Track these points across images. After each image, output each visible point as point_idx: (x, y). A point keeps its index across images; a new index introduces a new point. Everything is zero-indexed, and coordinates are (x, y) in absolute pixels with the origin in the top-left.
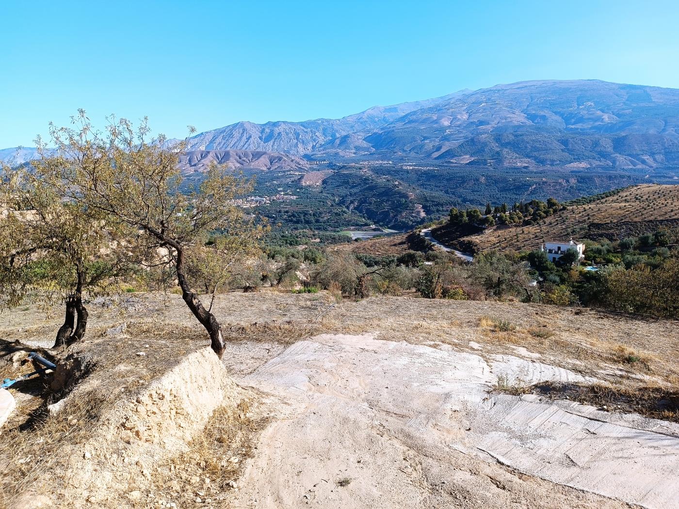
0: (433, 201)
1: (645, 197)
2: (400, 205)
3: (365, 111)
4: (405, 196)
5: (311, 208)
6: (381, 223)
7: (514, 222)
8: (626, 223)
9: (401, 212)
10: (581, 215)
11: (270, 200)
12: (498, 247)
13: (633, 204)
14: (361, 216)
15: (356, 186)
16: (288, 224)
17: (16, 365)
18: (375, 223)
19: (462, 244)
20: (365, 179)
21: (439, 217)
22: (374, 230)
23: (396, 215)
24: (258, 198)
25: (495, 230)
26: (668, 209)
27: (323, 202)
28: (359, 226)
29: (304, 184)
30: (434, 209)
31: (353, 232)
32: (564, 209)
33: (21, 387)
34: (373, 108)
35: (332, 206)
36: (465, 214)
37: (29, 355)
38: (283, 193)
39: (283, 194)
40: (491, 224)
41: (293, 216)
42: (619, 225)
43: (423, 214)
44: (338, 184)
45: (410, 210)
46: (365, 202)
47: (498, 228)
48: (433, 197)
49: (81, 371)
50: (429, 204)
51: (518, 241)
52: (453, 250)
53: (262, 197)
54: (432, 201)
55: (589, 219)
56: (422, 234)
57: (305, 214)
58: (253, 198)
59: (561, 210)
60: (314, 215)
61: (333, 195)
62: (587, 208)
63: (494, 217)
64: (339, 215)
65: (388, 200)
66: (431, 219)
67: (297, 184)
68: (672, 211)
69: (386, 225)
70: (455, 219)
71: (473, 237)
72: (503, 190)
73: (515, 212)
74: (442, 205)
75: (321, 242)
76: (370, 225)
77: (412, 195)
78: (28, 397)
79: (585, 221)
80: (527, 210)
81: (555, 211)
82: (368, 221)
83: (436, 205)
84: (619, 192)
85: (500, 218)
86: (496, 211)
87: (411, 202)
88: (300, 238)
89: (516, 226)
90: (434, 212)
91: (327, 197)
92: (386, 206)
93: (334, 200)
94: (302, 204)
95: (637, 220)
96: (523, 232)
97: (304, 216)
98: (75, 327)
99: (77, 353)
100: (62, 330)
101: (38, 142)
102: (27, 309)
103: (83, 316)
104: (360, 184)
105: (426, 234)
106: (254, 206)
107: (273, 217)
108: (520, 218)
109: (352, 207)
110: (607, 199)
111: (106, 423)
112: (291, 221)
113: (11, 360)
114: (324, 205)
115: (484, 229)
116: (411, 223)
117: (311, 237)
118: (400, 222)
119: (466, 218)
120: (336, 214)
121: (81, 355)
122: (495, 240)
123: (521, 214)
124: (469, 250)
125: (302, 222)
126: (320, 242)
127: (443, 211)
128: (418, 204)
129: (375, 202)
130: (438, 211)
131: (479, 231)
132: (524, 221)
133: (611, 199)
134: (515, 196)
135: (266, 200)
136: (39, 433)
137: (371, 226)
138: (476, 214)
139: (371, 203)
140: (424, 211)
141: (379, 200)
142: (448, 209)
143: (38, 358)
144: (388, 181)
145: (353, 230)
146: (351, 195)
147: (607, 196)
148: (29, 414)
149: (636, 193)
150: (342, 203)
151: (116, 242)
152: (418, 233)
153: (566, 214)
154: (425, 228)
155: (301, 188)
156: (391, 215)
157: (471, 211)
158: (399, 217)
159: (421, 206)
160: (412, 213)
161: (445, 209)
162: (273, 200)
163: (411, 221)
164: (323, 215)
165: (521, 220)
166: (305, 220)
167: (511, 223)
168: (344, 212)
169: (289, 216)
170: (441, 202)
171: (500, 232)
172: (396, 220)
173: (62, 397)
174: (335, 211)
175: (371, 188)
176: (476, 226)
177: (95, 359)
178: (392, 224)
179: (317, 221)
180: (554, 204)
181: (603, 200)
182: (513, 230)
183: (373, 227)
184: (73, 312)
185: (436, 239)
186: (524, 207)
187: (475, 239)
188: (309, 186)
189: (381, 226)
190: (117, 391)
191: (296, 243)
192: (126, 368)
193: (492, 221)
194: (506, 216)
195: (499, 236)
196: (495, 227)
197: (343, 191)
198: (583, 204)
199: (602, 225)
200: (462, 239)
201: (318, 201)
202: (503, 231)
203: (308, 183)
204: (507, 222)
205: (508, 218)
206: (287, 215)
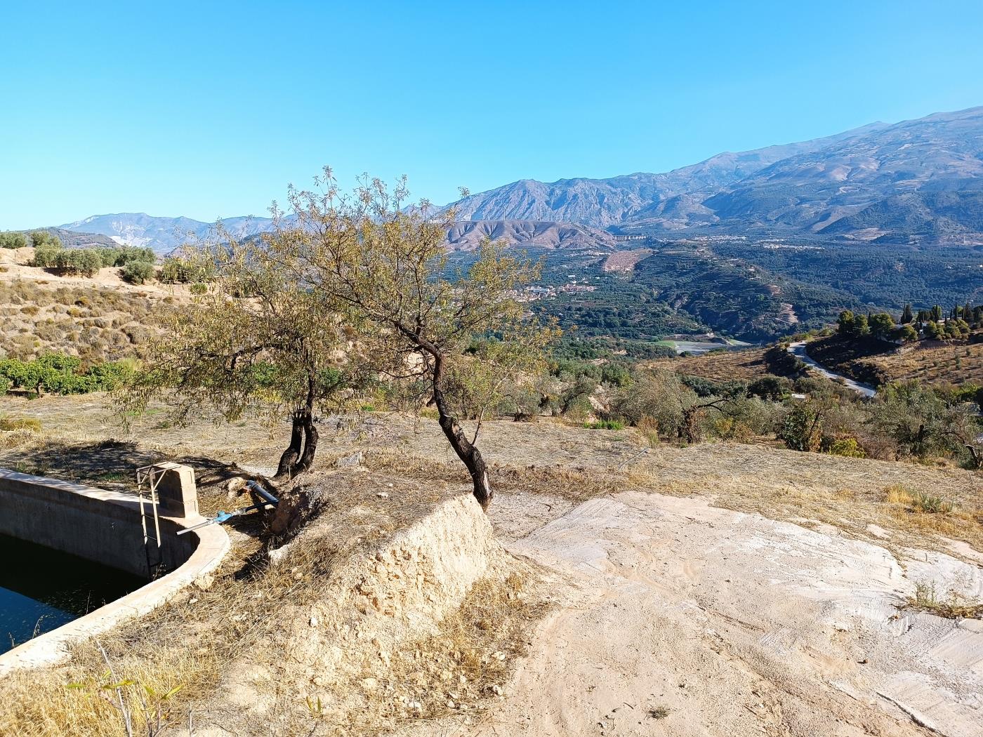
0: (811, 300)
2: (756, 303)
3: (706, 161)
4: (765, 290)
5: (615, 304)
6: (724, 331)
7: (953, 337)
9: (757, 315)
11: (556, 292)
12: (921, 376)
14: (692, 319)
15: (686, 273)
16: (580, 327)
17: (232, 494)
18: (714, 330)
19: (858, 368)
20: (702, 263)
21: (820, 324)
22: (713, 340)
23: (749, 319)
24: (540, 289)
25: (917, 349)
27: (634, 296)
28: (687, 334)
29: (607, 270)
30: (813, 311)
31: (679, 343)
33: (237, 523)
34: (720, 156)
35: (648, 302)
36: (865, 322)
37: (247, 484)
38: (575, 282)
39: (576, 284)
40: (911, 339)
41: (589, 315)
43: (793, 319)
44: (658, 270)
45: (772, 311)
46: (700, 297)
47: (923, 346)
48: (812, 293)
49: (308, 510)
50: (804, 304)
51: (958, 368)
52: (842, 378)
53: (546, 287)
54: (809, 299)
56: (790, 350)
57: (607, 314)
58: (532, 288)
60: (620, 315)
61: (650, 286)
63: (917, 327)
64: (658, 316)
65: (737, 296)
66: (807, 327)
67: (596, 269)
69: (733, 334)
70: (848, 330)
71: (878, 359)
72: (936, 284)
73: (956, 320)
74: (826, 306)
75: (629, 355)
76: (705, 333)
77: (776, 289)
78: (245, 537)
82: (704, 327)
83: (815, 306)
85: (928, 329)
86: (920, 318)
87: (774, 300)
88: (597, 348)
89: (955, 343)
90: (812, 316)
91: (641, 288)
92: (733, 305)
93: (652, 294)
94: (602, 299)
96: (968, 354)
97: (605, 316)
98: (302, 451)
99: (305, 486)
100: (286, 455)
101: (273, 210)
102: (243, 425)
103: (311, 438)
104: (692, 271)
105: (797, 350)
106: (533, 299)
107: (560, 317)
108: (963, 331)
109: (678, 304)
111: (338, 582)
112: (585, 322)
113: (226, 487)
114: (635, 300)
115: (898, 346)
116: (772, 332)
117: (614, 348)
118: (755, 329)
119: (866, 328)
120: (654, 314)
121: (309, 490)
122: (918, 365)
123: (965, 325)
124: (870, 377)
125: (601, 324)
126: (626, 355)
127: (828, 315)
128: (786, 302)
129: (715, 297)
130: (819, 314)
131: (888, 348)
132: (971, 335)
134: (957, 295)
135: (550, 292)
136: (257, 584)
137: (708, 335)
138: (884, 322)
139: (709, 300)
140: (795, 315)
141: (721, 295)
142: (837, 312)
143: (257, 489)
144: (737, 266)
145: (678, 340)
146: (678, 286)
148: (246, 560)
150: (662, 298)
151: (351, 343)
152: (784, 347)
154: (796, 340)
155: (602, 276)
156: (741, 318)
157: (876, 317)
158: (753, 323)
159: (791, 306)
160: (776, 316)
161: (830, 311)
162: (561, 292)
163: (774, 328)
164: (633, 315)
165: (966, 335)
166: (605, 322)
167: (947, 338)
168: (666, 312)
169: (583, 316)
170: (825, 300)
171: (925, 351)
172: (749, 327)
173: (286, 541)
174: (653, 310)
175: (711, 277)
176: (885, 340)
177: (326, 496)
178: (741, 332)
179: (624, 324)
182: (950, 350)
183: (711, 335)
184: (300, 432)
185: (813, 359)
186: (972, 313)
187: (882, 361)
188: (615, 272)
189: (723, 335)
190: (352, 541)
191: (591, 356)
192: (363, 512)
193: (913, 334)
194: (938, 326)
195: (924, 359)
196: (917, 344)
197: (666, 280)
200: (858, 361)
201: (627, 294)
202: (932, 351)
203: (613, 268)
204: (939, 336)
205: (941, 330)
206: (580, 314)
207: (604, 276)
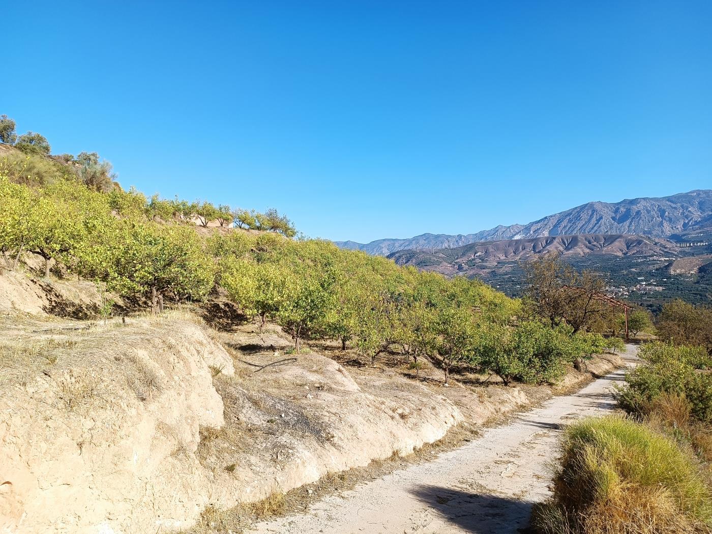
11: (628, 292)
24: (613, 289)
29: (672, 273)
38: (645, 283)
39: (646, 285)
53: (618, 288)
67: (663, 272)
91: (706, 288)
94: (670, 297)
114: (701, 298)
135: (623, 291)
155: (669, 278)
162: (633, 291)
188: (680, 275)
201: (693, 294)
203: (678, 271)
206: (651, 310)
207: (670, 278)
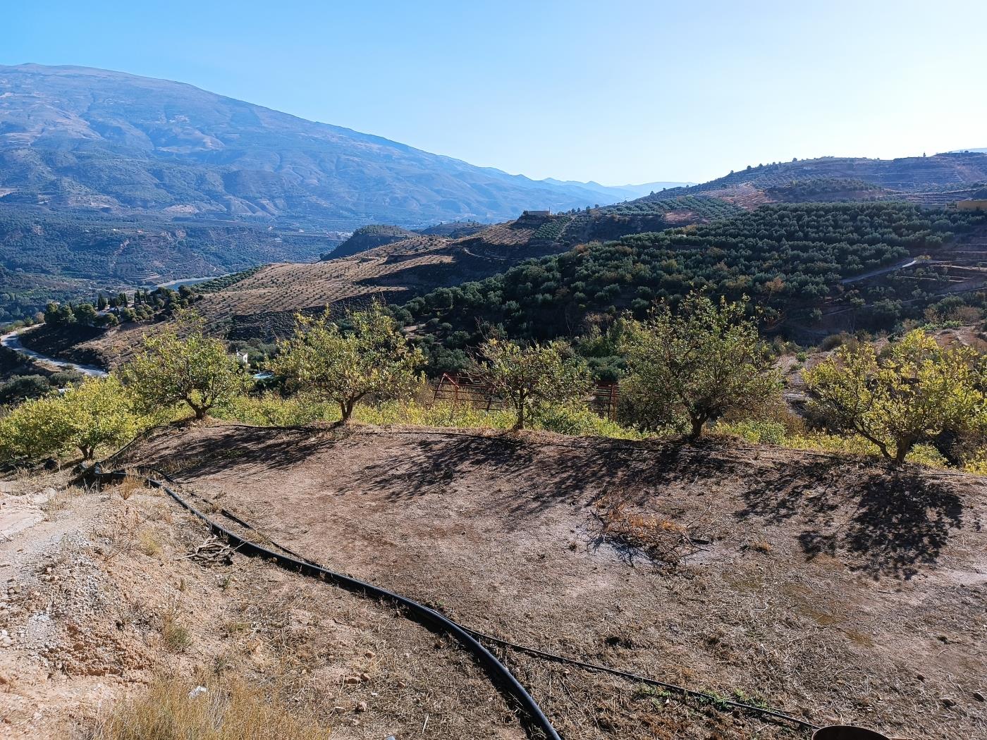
1: (281, 280)
7: (144, 318)
8: (269, 314)
10: (221, 305)
13: (272, 290)
19: (79, 354)
25: (119, 331)
26: (304, 297)
32: (200, 298)
36: (70, 312)
40: (113, 324)
42: (263, 316)
47: (124, 328)
55: (231, 310)
59: (197, 300)
62: (226, 296)
68: (308, 299)
70: (55, 319)
71: (92, 343)
72: (77, 247)
73: (140, 304)
79: (227, 313)
80: (156, 303)
81: (191, 302)
84: (253, 273)
85: (124, 314)
89: (147, 323)
95: (278, 309)
108: (149, 313)
110: (243, 282)
115: (105, 330)
119: (72, 316)
122: (125, 344)
123: (150, 308)
124: (92, 360)
131: (98, 333)
132: (156, 316)
133: (247, 281)
134: (99, 257)
138: (88, 311)
147: (242, 279)
149: (271, 274)
153: (204, 305)
157: (80, 308)
165: (152, 315)
167: (140, 320)
171: (128, 332)
176: (93, 327)
180: (188, 293)
181: (239, 284)
182: (144, 329)
186: (151, 297)
187: (96, 345)
193: (115, 319)
194: (131, 311)
195: (128, 339)
196: (118, 327)
198: (219, 290)
199: (246, 317)
200: (76, 347)
202: (131, 331)
204: (134, 319)
205: (134, 313)
